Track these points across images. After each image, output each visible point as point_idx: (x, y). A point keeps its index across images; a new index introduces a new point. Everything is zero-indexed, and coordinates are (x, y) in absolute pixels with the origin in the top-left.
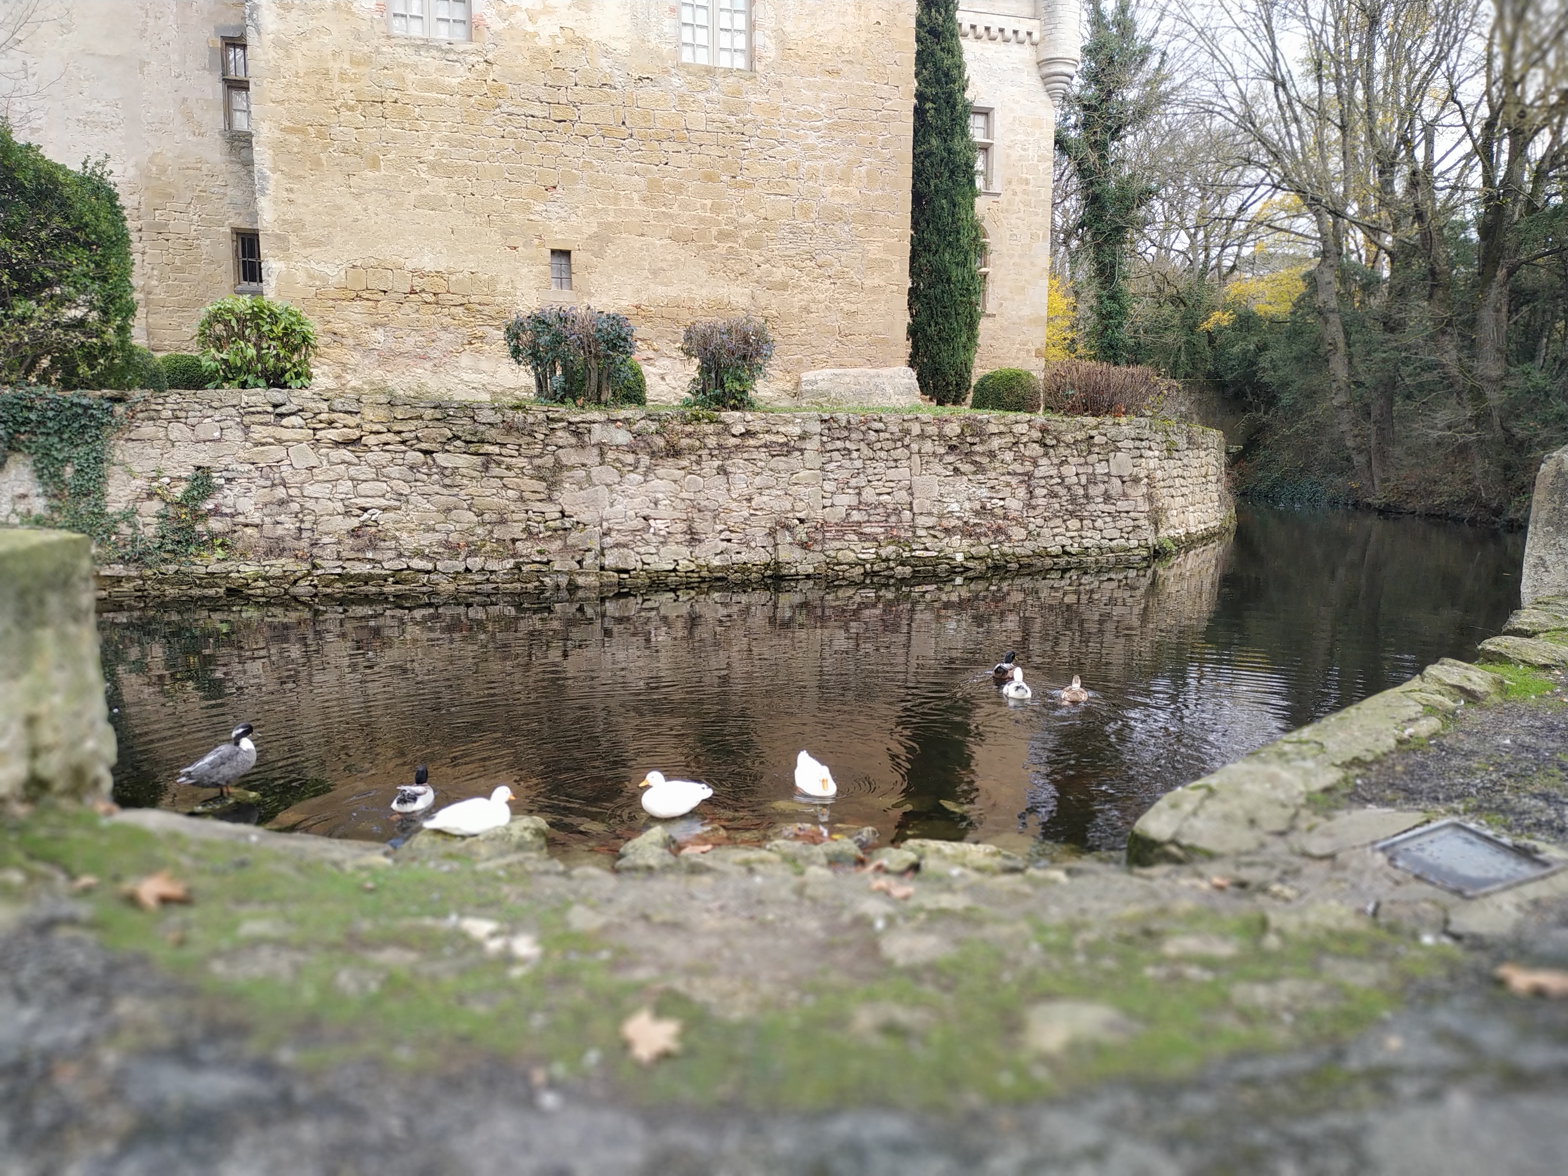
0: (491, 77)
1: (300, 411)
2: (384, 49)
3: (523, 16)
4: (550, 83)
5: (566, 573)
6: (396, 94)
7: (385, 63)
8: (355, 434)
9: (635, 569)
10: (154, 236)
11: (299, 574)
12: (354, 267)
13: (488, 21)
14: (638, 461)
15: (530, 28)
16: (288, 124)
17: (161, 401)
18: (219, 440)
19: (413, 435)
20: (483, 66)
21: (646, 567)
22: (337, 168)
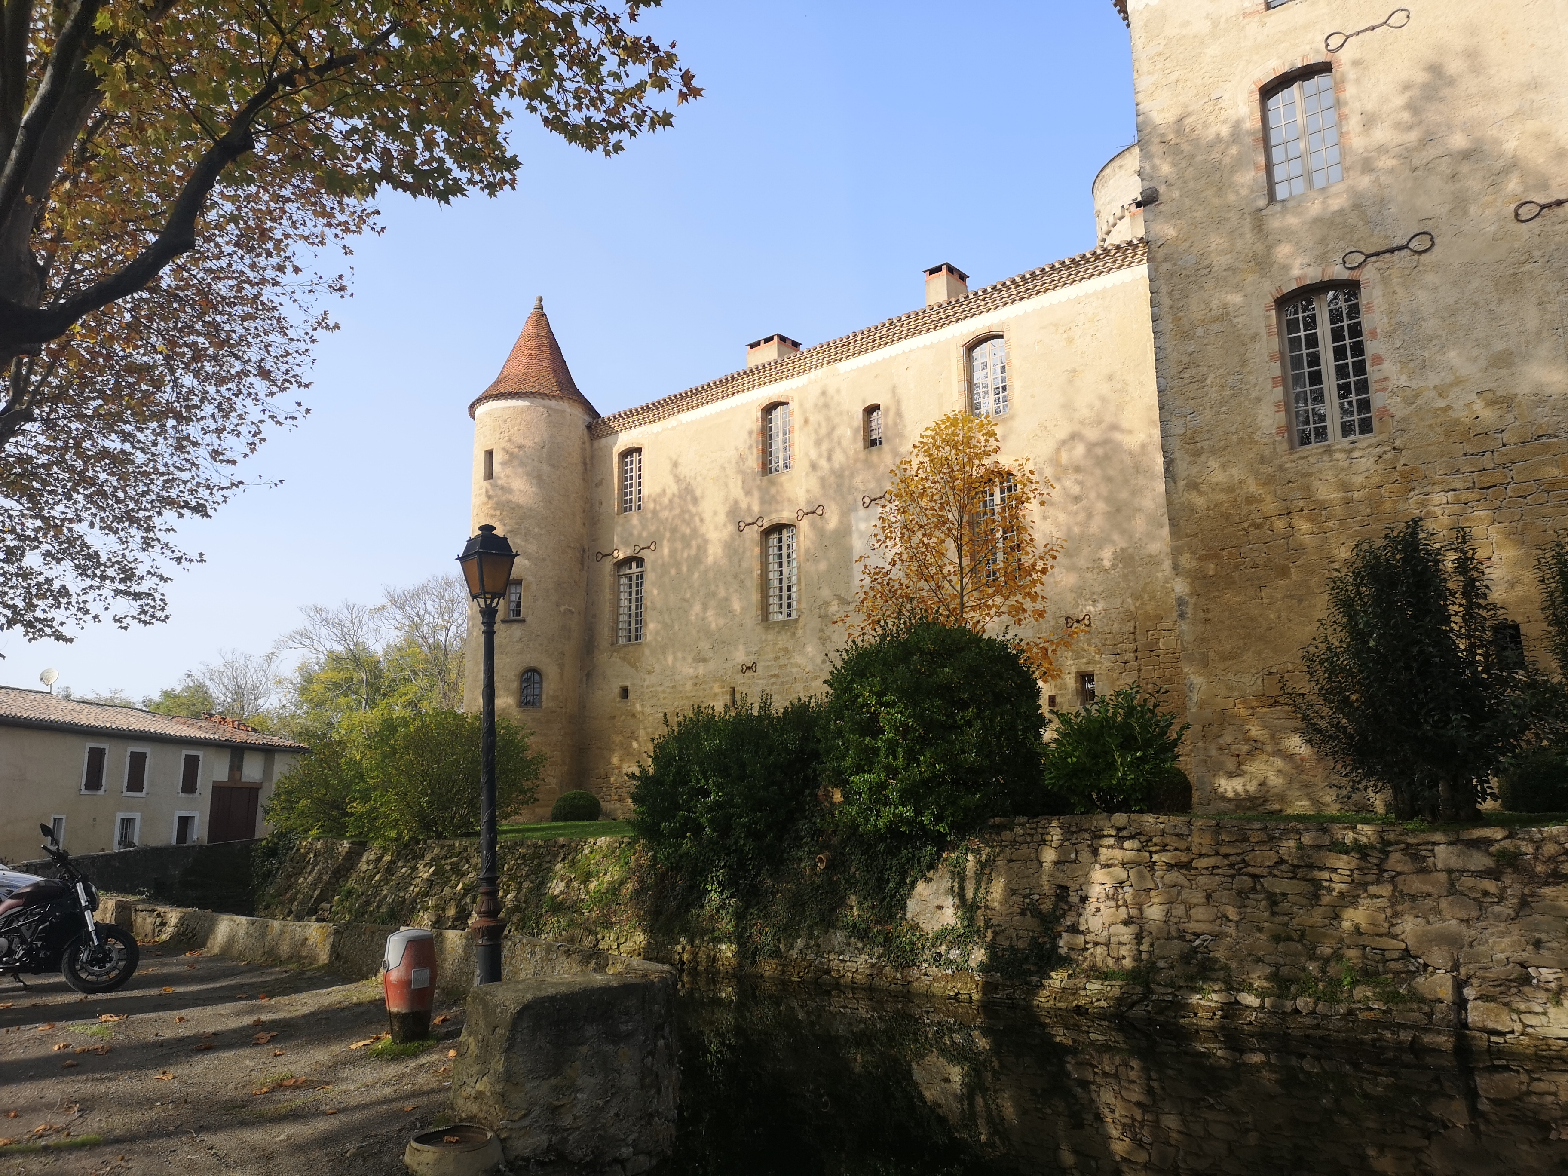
0: (1402, 463)
1: (1137, 834)
2: (1288, 465)
3: (1433, 394)
4: (1471, 452)
5: (1411, 1027)
6: (1301, 503)
7: (1289, 476)
8: (1184, 858)
9: (1512, 1032)
10: (1147, 654)
11: (1135, 998)
12: (1270, 674)
13: (1392, 411)
14: (1503, 890)
15: (1441, 403)
16: (1204, 553)
17: (1034, 826)
18: (1074, 861)
19: (1239, 859)
20: (1390, 456)
21: (1530, 1030)
22: (1248, 583)
